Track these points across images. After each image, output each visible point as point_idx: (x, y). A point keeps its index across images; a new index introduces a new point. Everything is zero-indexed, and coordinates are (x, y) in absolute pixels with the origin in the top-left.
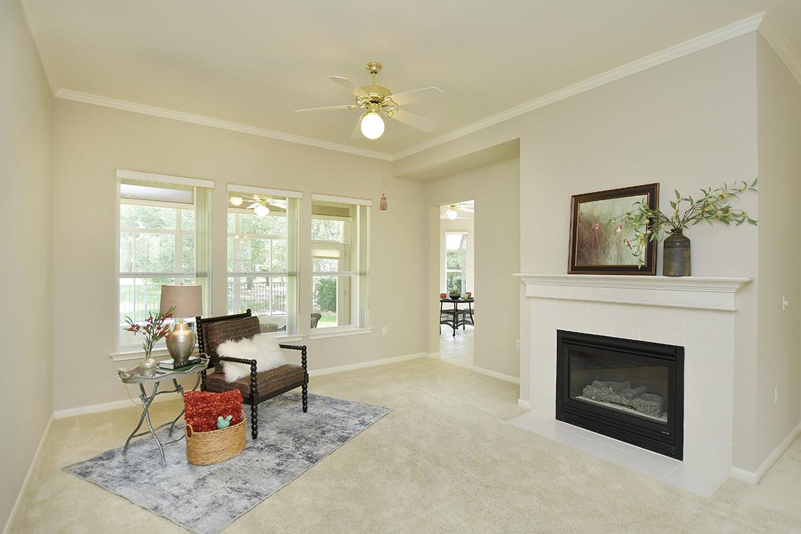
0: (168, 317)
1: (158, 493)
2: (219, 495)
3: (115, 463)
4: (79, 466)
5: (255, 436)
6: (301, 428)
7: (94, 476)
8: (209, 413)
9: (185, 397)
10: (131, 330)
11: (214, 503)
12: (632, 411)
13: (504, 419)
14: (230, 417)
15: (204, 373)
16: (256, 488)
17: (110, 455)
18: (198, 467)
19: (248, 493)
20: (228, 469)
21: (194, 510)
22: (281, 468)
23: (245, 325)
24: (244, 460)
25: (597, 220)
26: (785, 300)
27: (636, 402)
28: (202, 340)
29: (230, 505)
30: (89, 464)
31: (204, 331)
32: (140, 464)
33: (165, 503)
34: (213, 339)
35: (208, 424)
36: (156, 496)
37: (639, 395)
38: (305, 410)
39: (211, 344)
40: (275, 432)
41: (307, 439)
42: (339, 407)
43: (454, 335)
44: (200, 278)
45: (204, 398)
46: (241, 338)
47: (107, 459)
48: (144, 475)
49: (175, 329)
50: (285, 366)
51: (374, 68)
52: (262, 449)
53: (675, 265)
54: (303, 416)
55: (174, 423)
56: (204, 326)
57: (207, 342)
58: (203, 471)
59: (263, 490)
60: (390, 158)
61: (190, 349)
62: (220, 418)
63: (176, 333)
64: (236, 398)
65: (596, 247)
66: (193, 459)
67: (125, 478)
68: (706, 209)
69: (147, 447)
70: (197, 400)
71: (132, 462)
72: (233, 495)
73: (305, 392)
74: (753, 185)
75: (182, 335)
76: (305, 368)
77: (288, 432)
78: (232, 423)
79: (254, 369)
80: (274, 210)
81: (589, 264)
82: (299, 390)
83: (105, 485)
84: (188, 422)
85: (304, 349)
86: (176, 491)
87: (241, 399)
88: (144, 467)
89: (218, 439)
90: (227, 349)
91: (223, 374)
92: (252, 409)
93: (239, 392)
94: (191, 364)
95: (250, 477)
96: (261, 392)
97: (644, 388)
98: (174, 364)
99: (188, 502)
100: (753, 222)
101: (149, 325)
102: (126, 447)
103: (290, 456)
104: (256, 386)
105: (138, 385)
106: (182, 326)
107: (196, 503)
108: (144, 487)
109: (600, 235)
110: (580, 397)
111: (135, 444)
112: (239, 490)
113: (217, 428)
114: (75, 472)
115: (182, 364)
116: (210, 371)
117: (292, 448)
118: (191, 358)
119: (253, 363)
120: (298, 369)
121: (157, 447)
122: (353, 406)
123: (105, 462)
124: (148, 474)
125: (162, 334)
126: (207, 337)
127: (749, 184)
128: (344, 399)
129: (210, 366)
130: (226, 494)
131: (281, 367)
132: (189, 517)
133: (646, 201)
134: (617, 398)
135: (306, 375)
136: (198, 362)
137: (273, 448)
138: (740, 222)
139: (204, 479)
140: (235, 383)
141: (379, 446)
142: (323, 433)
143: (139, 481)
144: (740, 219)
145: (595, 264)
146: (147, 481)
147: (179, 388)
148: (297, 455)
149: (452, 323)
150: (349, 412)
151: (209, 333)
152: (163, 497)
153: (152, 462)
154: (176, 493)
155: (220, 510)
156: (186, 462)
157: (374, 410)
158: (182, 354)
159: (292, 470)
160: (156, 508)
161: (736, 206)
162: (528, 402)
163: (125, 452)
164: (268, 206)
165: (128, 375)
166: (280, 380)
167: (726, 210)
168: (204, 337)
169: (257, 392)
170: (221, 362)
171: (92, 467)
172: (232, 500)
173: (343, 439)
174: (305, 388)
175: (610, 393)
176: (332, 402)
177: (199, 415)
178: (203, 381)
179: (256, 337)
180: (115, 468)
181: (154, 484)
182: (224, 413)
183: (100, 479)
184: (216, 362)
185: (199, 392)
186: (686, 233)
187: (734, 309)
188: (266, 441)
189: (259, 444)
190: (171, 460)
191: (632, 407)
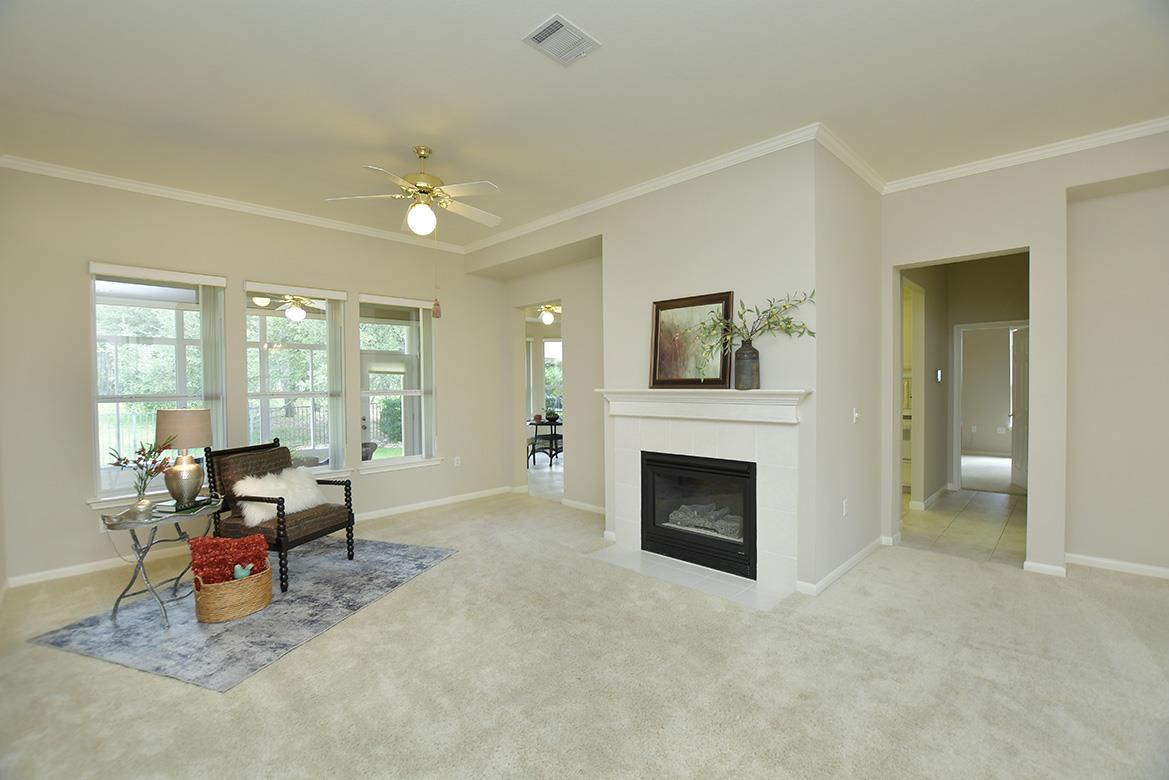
0: (165, 448)
1: (160, 654)
2: (237, 650)
3: (101, 628)
4: (51, 636)
5: (284, 589)
6: (344, 576)
7: (74, 644)
8: (224, 562)
9: (191, 544)
10: (117, 464)
11: (231, 658)
12: (714, 534)
13: (586, 553)
14: (251, 566)
15: (216, 516)
16: (283, 639)
17: (94, 622)
18: (211, 626)
19: (273, 645)
20: (249, 624)
21: (205, 667)
22: (315, 618)
23: (272, 458)
24: (269, 614)
25: (677, 329)
26: (857, 412)
27: (717, 525)
28: (213, 476)
29: (251, 658)
30: (65, 632)
31: (215, 467)
32: (136, 626)
33: (170, 663)
34: (228, 475)
35: (223, 575)
36: (157, 657)
37: (722, 517)
38: (351, 557)
39: (226, 481)
40: (311, 583)
41: (349, 588)
42: (394, 552)
43: (551, 465)
44: (209, 402)
45: (217, 545)
46: (265, 474)
47: (91, 626)
48: (140, 638)
49: (176, 464)
50: (323, 505)
51: (423, 153)
52: (292, 601)
53: (745, 377)
54: (349, 564)
55: (178, 579)
56: (215, 460)
57: (220, 480)
58: (217, 629)
59: (291, 640)
60: (462, 250)
61: (196, 488)
62: (238, 567)
63: (177, 468)
64: (259, 543)
65: (676, 360)
66: (203, 617)
67: (116, 643)
68: (771, 321)
69: (143, 609)
70: (207, 547)
71: (125, 626)
72: (254, 649)
73: (350, 536)
74: (811, 297)
75: (185, 470)
76: (349, 507)
77: (327, 582)
78: (253, 572)
79: (281, 508)
80: (312, 312)
81: (670, 377)
82: (342, 533)
83: (89, 653)
84: (196, 573)
85: (347, 484)
86: (182, 650)
87: (265, 545)
88: (141, 630)
89: (234, 591)
90: (245, 487)
91: (242, 517)
92: (280, 556)
93: (262, 537)
94: (198, 505)
95: (277, 629)
96: (291, 536)
97: (727, 510)
98: (176, 505)
99: (199, 660)
100: (811, 334)
101: (140, 459)
102: (115, 611)
103: (327, 605)
104: (284, 530)
105: (128, 531)
106: (185, 459)
107: (208, 660)
108: (141, 650)
109: (680, 346)
110: (666, 524)
111: (127, 607)
112: (262, 644)
113: (234, 579)
114: (47, 642)
115: (186, 504)
116: (225, 516)
117: (330, 597)
118: (198, 499)
119: (280, 502)
120: (341, 507)
121: (157, 608)
122: (411, 549)
123: (86, 629)
124: (147, 637)
125: (159, 469)
126: (219, 474)
127: (808, 295)
128: (401, 542)
129: (225, 508)
130: (245, 648)
131: (319, 507)
132: (199, 673)
133: (721, 311)
134: (700, 521)
135: (351, 516)
136: (208, 503)
137: (307, 599)
138: (802, 334)
139: (218, 635)
140: (257, 527)
141: (436, 588)
142: (371, 580)
143: (134, 645)
144: (801, 331)
145: (675, 377)
146: (146, 643)
147: (183, 536)
148: (336, 604)
149: (548, 451)
150: (405, 556)
151: (222, 468)
152: (167, 657)
153: (151, 624)
154: (183, 652)
155: (238, 664)
156: (195, 621)
157: (435, 552)
158: (186, 495)
159: (329, 619)
160: (158, 669)
161: (798, 317)
162: (613, 534)
163: (113, 617)
164: (303, 307)
165: (115, 520)
166: (315, 522)
167: (788, 321)
168: (216, 473)
169: (285, 536)
170: (239, 503)
171: (70, 635)
172: (254, 653)
173: (394, 585)
174: (350, 531)
175: (694, 517)
176: (385, 547)
177: (210, 565)
178: (216, 528)
179: (286, 472)
180: (101, 633)
181: (155, 646)
182: (243, 561)
183: (82, 646)
184: (232, 503)
185: (210, 538)
186: (755, 345)
187: (796, 422)
188: (299, 593)
189: (289, 597)
190: (176, 621)
191: (715, 531)
